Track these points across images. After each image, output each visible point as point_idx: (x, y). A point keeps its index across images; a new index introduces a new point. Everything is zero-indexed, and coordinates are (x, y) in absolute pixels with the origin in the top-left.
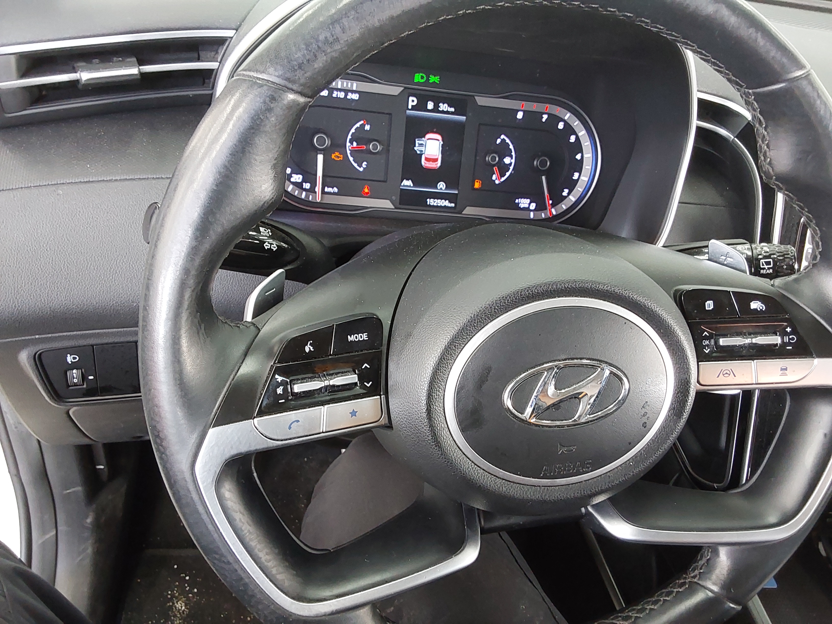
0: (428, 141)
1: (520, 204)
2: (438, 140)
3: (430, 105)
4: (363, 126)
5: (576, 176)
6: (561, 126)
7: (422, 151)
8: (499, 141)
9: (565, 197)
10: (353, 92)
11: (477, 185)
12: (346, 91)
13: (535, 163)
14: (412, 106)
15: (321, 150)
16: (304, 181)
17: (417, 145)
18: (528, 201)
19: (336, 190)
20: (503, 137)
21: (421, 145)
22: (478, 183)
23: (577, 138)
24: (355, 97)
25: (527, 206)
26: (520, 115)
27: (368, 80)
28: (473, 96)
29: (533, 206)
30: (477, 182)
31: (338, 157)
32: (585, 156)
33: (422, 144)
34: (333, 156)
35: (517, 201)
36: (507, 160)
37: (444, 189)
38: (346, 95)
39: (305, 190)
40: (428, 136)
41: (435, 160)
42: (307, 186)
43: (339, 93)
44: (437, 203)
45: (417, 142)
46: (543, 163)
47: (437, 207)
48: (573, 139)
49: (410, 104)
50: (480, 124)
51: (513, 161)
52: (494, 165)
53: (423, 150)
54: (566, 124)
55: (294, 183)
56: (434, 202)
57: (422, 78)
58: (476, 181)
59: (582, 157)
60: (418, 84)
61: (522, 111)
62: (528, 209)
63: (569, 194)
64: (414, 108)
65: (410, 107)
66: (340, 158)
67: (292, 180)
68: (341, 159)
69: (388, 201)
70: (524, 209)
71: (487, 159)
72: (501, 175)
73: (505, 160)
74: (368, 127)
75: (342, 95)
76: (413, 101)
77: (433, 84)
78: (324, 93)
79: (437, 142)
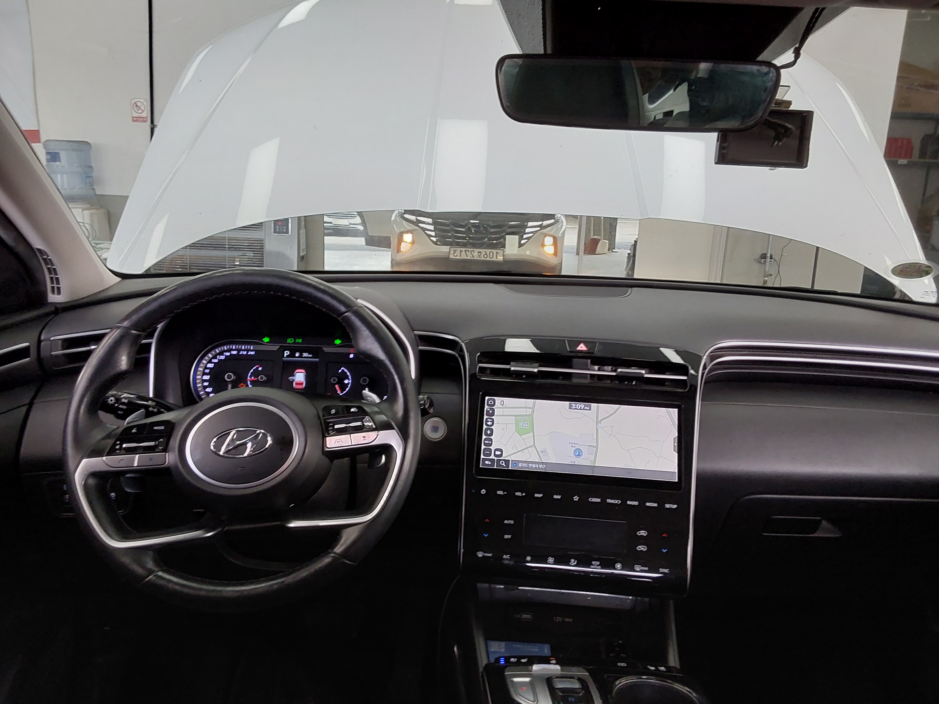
0: (297, 374)
2: (303, 372)
3: (297, 355)
4: (258, 368)
8: (340, 371)
10: (251, 351)
12: (248, 351)
15: (229, 382)
17: (290, 376)
20: (343, 368)
24: (253, 353)
26: (352, 356)
27: (259, 344)
28: (323, 347)
31: (243, 386)
33: (293, 375)
34: (240, 385)
36: (346, 382)
38: (247, 353)
40: (297, 371)
41: (302, 384)
43: (243, 352)
45: (290, 374)
49: (285, 354)
50: (328, 362)
51: (350, 381)
53: (294, 379)
57: (291, 340)
60: (290, 344)
61: (352, 354)
64: (287, 356)
65: (285, 356)
71: (330, 380)
72: (342, 390)
73: (344, 382)
74: (260, 369)
75: (245, 353)
76: (287, 353)
77: (298, 343)
78: (234, 352)
79: (302, 374)
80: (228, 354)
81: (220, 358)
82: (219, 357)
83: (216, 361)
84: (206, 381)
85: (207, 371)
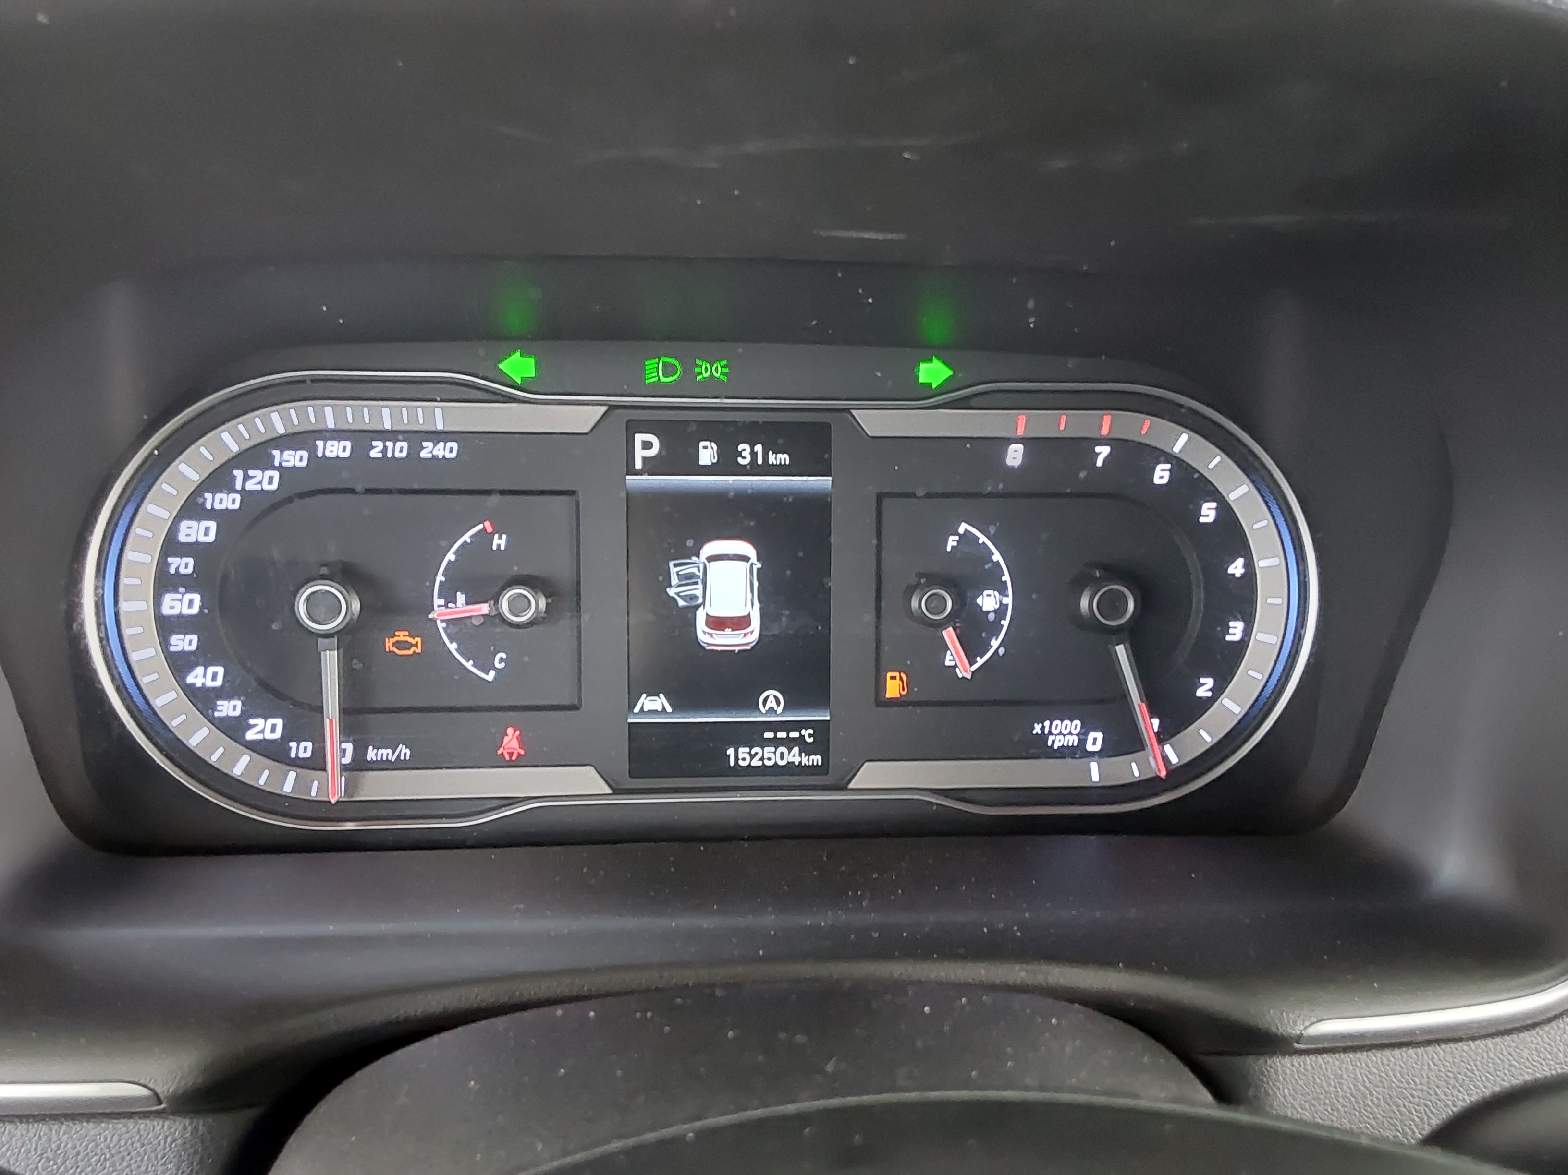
0: (713, 566)
1: (1051, 738)
2: (745, 559)
3: (707, 454)
4: (484, 538)
5: (1236, 630)
6: (1162, 474)
7: (694, 597)
8: (952, 541)
9: (1207, 704)
10: (437, 436)
11: (894, 688)
12: (416, 437)
13: (1084, 603)
14: (645, 460)
15: (327, 635)
16: (291, 733)
17: (675, 580)
18: (1076, 726)
19: (404, 751)
20: (963, 527)
21: (689, 579)
22: (898, 681)
23: (1224, 509)
24: (446, 450)
25: (1073, 740)
26: (1015, 455)
27: (480, 395)
28: (848, 410)
29: (1095, 741)
30: (893, 678)
31: (408, 646)
32: (1261, 564)
33: (691, 576)
34: (389, 644)
35: (1037, 729)
36: (988, 601)
37: (780, 710)
38: (415, 449)
39: (298, 764)
40: (711, 548)
41: (741, 623)
42: (303, 750)
43: (389, 444)
44: (762, 759)
45: (674, 571)
46: (1112, 606)
47: (763, 770)
48: (1208, 512)
49: (640, 454)
50: (880, 498)
51: (1008, 600)
52: (941, 625)
53: (699, 593)
54: (1180, 466)
55: (254, 747)
56: (752, 757)
57: (669, 370)
58: (889, 675)
59: (1249, 566)
60: (658, 390)
61: (1017, 441)
62: (1078, 752)
63: (1218, 691)
64: (652, 466)
65: (638, 465)
66: (413, 649)
67: (251, 735)
68: (419, 650)
69: (590, 771)
70: (1065, 752)
71: (914, 604)
72: (971, 651)
73: (979, 601)
74: (500, 542)
75: (400, 449)
76: (647, 445)
77: (711, 387)
78: (337, 449)
79: (743, 566)
80: (295, 458)
81: (250, 486)
82: (246, 478)
83: (229, 501)
84: (182, 624)
85: (184, 565)
